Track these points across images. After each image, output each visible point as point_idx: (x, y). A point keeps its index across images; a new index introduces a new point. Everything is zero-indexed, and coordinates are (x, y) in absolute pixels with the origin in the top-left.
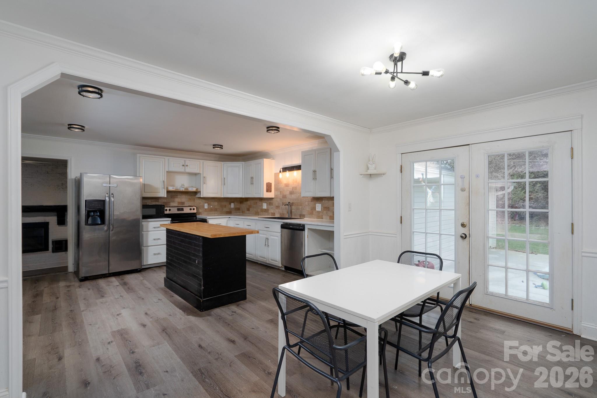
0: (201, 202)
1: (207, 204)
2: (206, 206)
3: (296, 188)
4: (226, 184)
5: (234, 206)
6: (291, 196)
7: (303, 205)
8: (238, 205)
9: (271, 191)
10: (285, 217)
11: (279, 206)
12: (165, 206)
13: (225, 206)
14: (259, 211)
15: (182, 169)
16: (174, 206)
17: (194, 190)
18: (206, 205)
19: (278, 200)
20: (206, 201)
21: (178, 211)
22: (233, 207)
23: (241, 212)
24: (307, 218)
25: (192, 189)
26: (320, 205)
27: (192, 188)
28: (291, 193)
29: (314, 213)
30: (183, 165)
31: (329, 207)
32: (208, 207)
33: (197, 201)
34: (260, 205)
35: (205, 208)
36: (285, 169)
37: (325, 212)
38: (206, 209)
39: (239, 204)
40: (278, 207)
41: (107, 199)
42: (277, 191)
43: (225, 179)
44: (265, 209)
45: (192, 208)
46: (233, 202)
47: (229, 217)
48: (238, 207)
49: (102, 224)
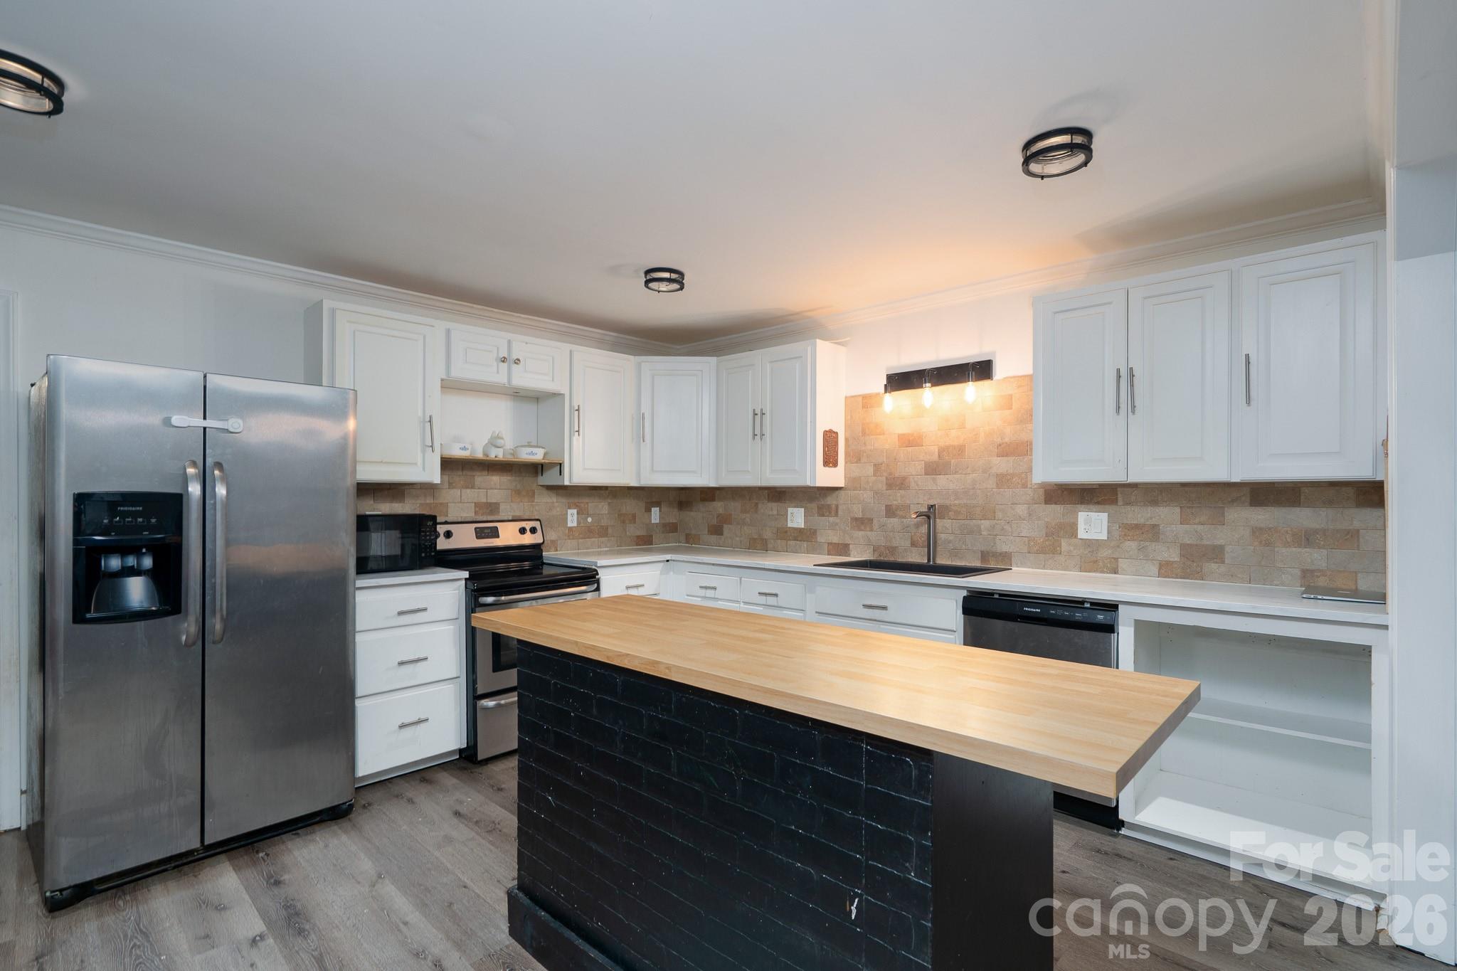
0: (556, 504)
1: (575, 511)
2: (572, 518)
3: (960, 450)
4: (648, 437)
5: (661, 518)
6: (934, 480)
7: (999, 515)
8: (674, 516)
9: (835, 465)
10: (900, 560)
11: (871, 520)
12: (439, 520)
13: (634, 516)
14: (768, 534)
15: (498, 375)
16: (460, 520)
17: (538, 456)
18: (572, 515)
19: (867, 496)
20: (571, 500)
21: (478, 537)
22: (658, 521)
23: (683, 538)
24: (1023, 565)
25: (532, 453)
26: (1106, 515)
27: (529, 450)
28: (933, 469)
29: (1065, 545)
30: (504, 360)
31: (1154, 526)
32: (579, 522)
33: (545, 502)
34: (775, 512)
35: (570, 524)
36: (901, 381)
37: (1131, 546)
38: (571, 529)
39: (676, 510)
40: (862, 522)
41: (195, 489)
42: (859, 461)
43: (643, 418)
44: (800, 530)
45: (528, 525)
46: (658, 504)
47: (668, 561)
48: (673, 520)
49: (167, 614)
